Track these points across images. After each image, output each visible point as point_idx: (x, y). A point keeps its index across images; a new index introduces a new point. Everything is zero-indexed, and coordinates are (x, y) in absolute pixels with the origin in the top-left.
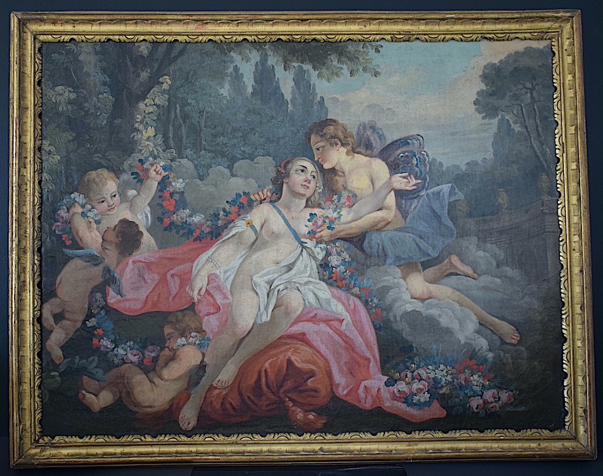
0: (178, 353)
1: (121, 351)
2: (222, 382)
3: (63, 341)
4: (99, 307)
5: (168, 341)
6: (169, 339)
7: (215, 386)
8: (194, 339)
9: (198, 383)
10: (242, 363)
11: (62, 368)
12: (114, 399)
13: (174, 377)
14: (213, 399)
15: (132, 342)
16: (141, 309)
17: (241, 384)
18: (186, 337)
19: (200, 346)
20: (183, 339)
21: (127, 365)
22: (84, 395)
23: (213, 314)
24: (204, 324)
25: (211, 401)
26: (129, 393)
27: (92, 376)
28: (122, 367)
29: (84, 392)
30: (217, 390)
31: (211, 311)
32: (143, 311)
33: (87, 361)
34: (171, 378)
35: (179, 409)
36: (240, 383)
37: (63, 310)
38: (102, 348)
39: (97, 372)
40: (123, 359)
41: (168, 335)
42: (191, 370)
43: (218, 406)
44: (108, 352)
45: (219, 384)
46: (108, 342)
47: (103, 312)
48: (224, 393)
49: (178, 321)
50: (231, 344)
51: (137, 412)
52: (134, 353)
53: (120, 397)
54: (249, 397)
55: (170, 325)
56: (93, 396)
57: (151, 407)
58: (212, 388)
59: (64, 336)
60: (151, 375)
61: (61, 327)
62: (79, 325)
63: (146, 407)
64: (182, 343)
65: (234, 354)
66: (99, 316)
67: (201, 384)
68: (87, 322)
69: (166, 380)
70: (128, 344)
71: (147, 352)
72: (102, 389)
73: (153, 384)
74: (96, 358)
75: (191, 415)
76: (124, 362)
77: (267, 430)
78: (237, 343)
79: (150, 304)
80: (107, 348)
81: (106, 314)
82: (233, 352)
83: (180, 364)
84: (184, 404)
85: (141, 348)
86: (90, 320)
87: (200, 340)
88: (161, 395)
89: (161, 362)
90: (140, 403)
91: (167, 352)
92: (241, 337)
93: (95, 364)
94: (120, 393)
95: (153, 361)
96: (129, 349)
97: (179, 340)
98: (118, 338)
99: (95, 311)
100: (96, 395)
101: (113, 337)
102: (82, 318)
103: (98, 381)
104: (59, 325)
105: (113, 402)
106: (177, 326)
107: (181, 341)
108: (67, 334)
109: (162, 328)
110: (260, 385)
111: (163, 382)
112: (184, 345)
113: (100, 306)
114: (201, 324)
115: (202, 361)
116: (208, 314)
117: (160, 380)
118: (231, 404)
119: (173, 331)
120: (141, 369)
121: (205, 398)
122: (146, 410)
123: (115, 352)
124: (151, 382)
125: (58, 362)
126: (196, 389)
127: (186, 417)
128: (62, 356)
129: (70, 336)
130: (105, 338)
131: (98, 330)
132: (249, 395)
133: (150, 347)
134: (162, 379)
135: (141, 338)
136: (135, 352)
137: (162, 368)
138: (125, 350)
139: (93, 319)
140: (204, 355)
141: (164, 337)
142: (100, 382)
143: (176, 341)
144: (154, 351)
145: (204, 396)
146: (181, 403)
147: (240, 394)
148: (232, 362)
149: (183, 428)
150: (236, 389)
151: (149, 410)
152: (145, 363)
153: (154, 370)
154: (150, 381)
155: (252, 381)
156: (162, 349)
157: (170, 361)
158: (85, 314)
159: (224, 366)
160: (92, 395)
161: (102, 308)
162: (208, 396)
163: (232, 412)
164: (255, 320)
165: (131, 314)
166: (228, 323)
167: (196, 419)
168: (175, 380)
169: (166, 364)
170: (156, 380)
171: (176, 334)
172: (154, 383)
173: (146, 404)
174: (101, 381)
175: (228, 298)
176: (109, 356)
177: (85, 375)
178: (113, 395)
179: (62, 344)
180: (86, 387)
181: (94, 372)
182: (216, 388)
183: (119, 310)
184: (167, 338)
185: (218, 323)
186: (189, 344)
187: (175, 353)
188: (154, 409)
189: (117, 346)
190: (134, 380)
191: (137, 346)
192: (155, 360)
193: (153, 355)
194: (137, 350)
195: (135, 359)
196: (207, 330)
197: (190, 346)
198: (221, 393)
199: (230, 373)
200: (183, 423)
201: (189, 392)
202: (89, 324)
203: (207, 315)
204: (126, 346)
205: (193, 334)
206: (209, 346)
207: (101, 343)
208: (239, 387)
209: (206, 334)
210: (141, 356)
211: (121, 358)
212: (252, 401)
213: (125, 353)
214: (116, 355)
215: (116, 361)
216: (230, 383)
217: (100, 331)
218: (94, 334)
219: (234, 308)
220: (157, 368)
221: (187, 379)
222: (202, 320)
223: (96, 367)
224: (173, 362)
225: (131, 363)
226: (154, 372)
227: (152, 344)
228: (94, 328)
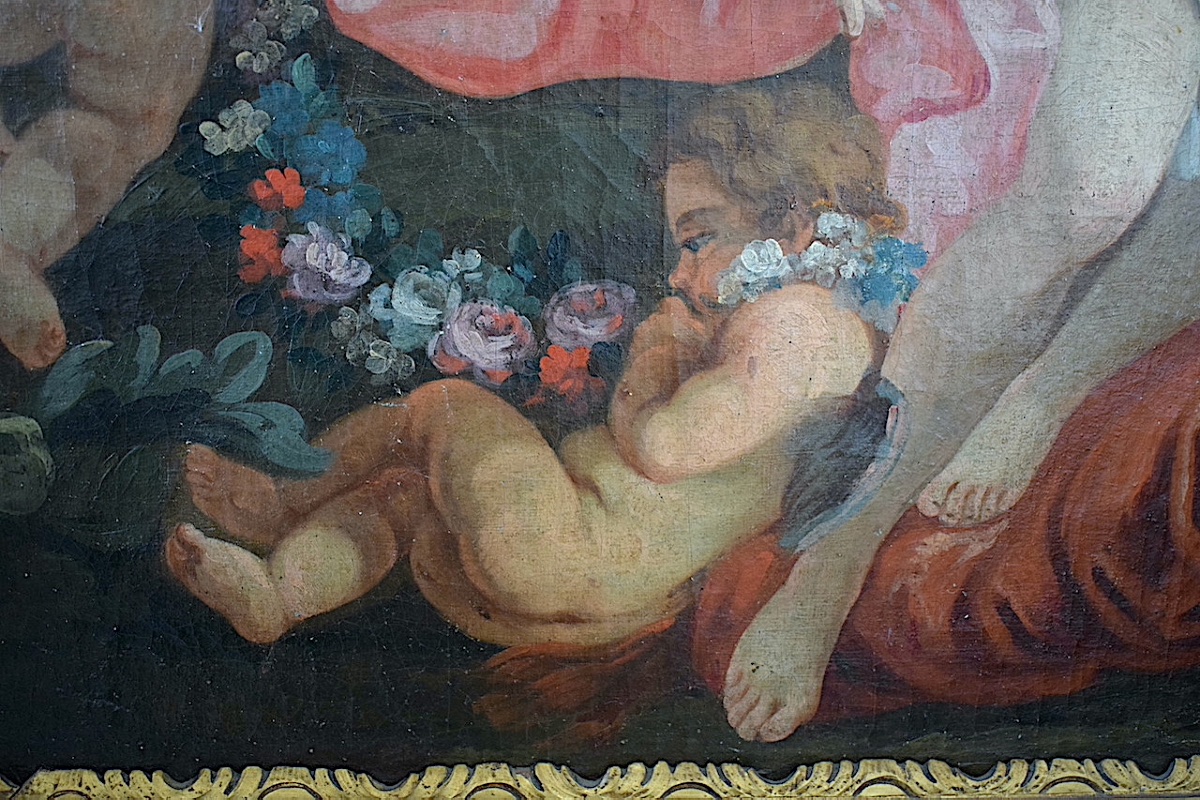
0: (738, 326)
1: (406, 306)
2: (972, 491)
3: (61, 235)
4: (278, 37)
5: (685, 252)
6: (690, 245)
7: (931, 511)
8: (833, 254)
9: (836, 496)
10: (1081, 395)
11: (63, 395)
12: (365, 575)
13: (713, 461)
14: (914, 581)
15: (474, 258)
16: (532, 61)
17: (1068, 508)
18: (788, 237)
19: (866, 290)
20: (773, 249)
21: (441, 385)
22: (192, 549)
23: (948, 108)
24: (893, 166)
25: (903, 594)
26: (451, 547)
27: (237, 445)
28: (418, 395)
29: (191, 532)
30: (941, 536)
31: (938, 95)
32: (548, 74)
33: (209, 354)
34: (692, 463)
35: (729, 630)
36: (1061, 500)
37: (59, 48)
38: (298, 288)
39: (268, 425)
40: (419, 353)
41: (687, 217)
42: (808, 425)
43: (934, 617)
44: (331, 312)
45: (950, 507)
46: (332, 249)
47: (302, 71)
48: (976, 549)
49: (746, 141)
50: (1032, 284)
51: (495, 648)
52: (486, 320)
53: (404, 561)
54: (1099, 575)
55: (697, 166)
56: (245, 558)
57: (569, 619)
58: (911, 522)
59: (63, 204)
60: (582, 444)
61: (43, 152)
62: (155, 141)
63: (545, 620)
64: (768, 272)
65: (1046, 343)
66: (280, 92)
67: (851, 502)
68: (205, 127)
69: (664, 479)
70: (452, 265)
71: (559, 318)
72: (296, 517)
73: (591, 499)
74: (264, 345)
75: (789, 666)
76: (423, 368)
77: (1171, 740)
78: (1068, 281)
79: (585, 31)
80: (327, 283)
81: (323, 82)
82: (1039, 329)
83: (745, 389)
84: (754, 609)
85: (529, 291)
86: (224, 116)
87: (866, 259)
88: (634, 556)
89: (637, 375)
90: (513, 597)
91: (675, 320)
92: (1092, 250)
93: (253, 376)
94: (404, 540)
95: (593, 369)
96: (456, 294)
97: (748, 256)
98: (390, 227)
99: (252, 61)
100: (263, 552)
101: (359, 222)
102: (171, 102)
103: (277, 471)
104: (33, 137)
105: (360, 594)
106: (743, 172)
107: (762, 258)
108: (85, 195)
109: (649, 177)
110: (1166, 513)
111: (648, 489)
112: (775, 284)
113: (288, 32)
114: (876, 163)
115: (871, 379)
116: (924, 110)
117: (634, 478)
118: (1003, 607)
119: (718, 200)
120: (526, 413)
121: (872, 574)
122: (541, 633)
123: (377, 310)
124: (584, 484)
125: (32, 361)
126: (824, 528)
127: (763, 673)
128: (60, 327)
129: (101, 210)
130: (314, 228)
131: (271, 173)
132: (1102, 559)
133: (579, 289)
134: (641, 472)
135: (526, 233)
136: (493, 311)
137: (645, 407)
138: (432, 302)
139: (243, 108)
140: (881, 343)
141: (662, 232)
142: (285, 483)
143: (729, 261)
144: (602, 309)
145: (866, 562)
146: (740, 602)
147: (1058, 555)
148: (1031, 389)
149: (745, 731)
150: (1038, 529)
151: (565, 635)
152: (549, 373)
153: (599, 415)
154: (574, 480)
155: (1120, 490)
156: (651, 297)
157: (690, 373)
158: (194, 78)
159: (989, 408)
160: (234, 550)
161: (302, 43)
162: (889, 562)
163: (1005, 648)
164: (1175, 160)
165: (479, 90)
166: (1029, 168)
167: (814, 684)
168: (716, 474)
169: (668, 390)
170: (611, 475)
171: (734, 215)
172: (596, 491)
173: (552, 605)
174: (297, 474)
175: (1035, 26)
176: (339, 329)
177: (201, 440)
178: (365, 553)
179: (51, 257)
180: (202, 506)
181: (251, 420)
182: (935, 524)
183: (402, 61)
184: (678, 240)
185: (974, 167)
186: (805, 277)
187: (725, 324)
188: (588, 629)
189: (384, 275)
190: (481, 474)
191: (500, 282)
192: (605, 361)
193: (596, 331)
194: (505, 302)
195: (491, 355)
196: (910, 203)
197: (811, 289)
198: (956, 550)
199: (1013, 445)
200: (743, 706)
201: (786, 542)
202: (219, 138)
203: (910, 118)
204: (440, 280)
205: (831, 222)
206: (917, 295)
207: (288, 256)
208: (1053, 521)
209: (898, 227)
210: (529, 337)
211: (406, 345)
212: (1113, 594)
213: (430, 317)
214: (380, 330)
215: (381, 361)
216: (1012, 496)
217: (281, 185)
218: (251, 202)
219: (1064, 84)
220: (619, 410)
221: (781, 475)
222: (883, 140)
223: (260, 396)
224: (708, 377)
225: (468, 373)
226: (601, 428)
227: (596, 273)
228: (249, 163)
